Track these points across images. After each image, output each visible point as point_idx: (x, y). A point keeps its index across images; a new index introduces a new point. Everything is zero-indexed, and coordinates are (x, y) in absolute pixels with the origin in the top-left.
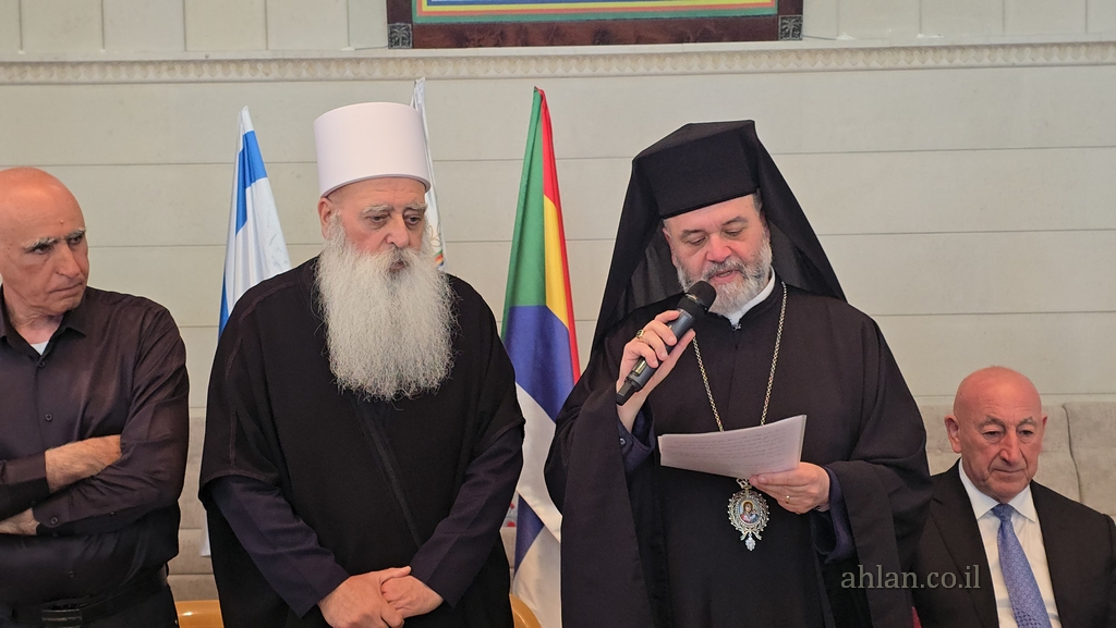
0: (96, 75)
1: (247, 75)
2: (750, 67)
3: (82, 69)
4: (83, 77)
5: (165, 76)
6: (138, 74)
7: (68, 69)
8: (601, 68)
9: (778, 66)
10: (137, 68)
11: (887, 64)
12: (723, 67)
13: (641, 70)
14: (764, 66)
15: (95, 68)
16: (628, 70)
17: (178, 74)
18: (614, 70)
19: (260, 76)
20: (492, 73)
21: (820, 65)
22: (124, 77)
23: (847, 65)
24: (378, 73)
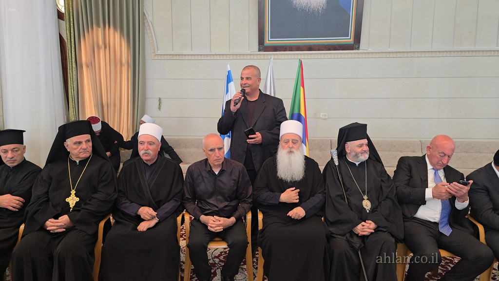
0: (190, 58)
1: (225, 58)
2: (346, 57)
3: (186, 56)
4: (187, 58)
5: (206, 58)
6: (199, 58)
7: (183, 56)
8: (310, 56)
9: (353, 57)
10: (199, 56)
11: (380, 56)
12: (339, 57)
13: (319, 57)
14: (350, 57)
15: (190, 56)
16: (316, 57)
17: (209, 58)
18: (313, 57)
19: (228, 58)
20: (283, 58)
21: (364, 56)
22: (196, 58)
23: (370, 56)
24: (255, 58)
